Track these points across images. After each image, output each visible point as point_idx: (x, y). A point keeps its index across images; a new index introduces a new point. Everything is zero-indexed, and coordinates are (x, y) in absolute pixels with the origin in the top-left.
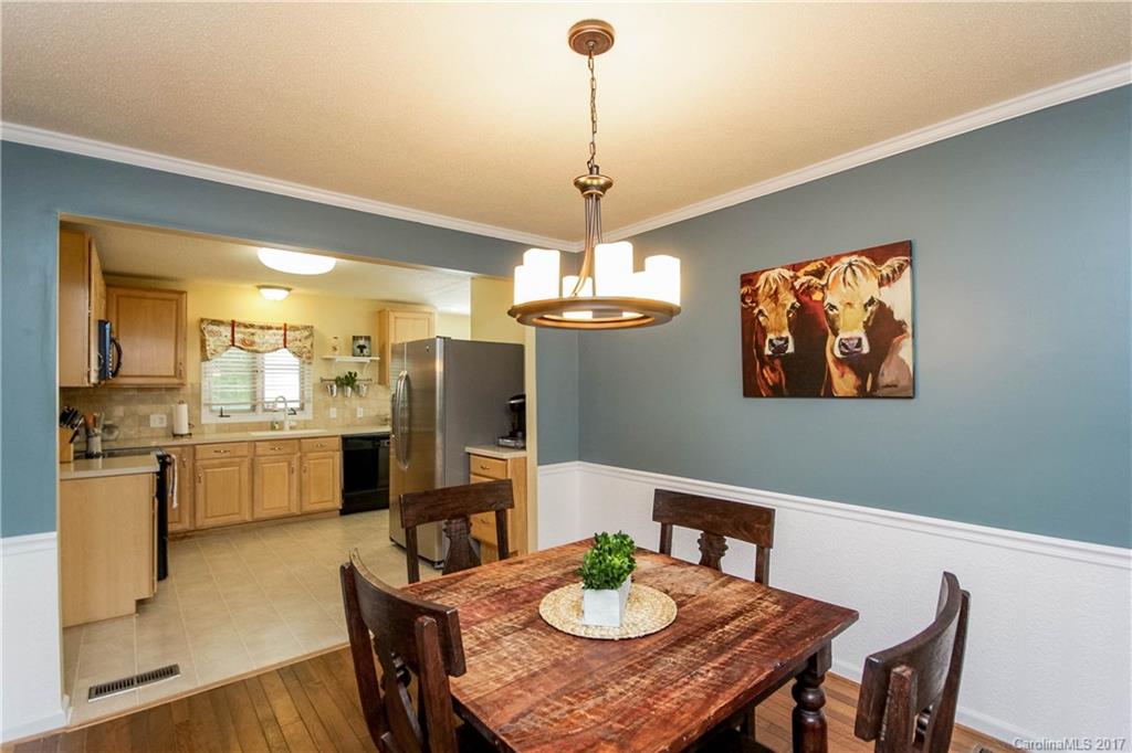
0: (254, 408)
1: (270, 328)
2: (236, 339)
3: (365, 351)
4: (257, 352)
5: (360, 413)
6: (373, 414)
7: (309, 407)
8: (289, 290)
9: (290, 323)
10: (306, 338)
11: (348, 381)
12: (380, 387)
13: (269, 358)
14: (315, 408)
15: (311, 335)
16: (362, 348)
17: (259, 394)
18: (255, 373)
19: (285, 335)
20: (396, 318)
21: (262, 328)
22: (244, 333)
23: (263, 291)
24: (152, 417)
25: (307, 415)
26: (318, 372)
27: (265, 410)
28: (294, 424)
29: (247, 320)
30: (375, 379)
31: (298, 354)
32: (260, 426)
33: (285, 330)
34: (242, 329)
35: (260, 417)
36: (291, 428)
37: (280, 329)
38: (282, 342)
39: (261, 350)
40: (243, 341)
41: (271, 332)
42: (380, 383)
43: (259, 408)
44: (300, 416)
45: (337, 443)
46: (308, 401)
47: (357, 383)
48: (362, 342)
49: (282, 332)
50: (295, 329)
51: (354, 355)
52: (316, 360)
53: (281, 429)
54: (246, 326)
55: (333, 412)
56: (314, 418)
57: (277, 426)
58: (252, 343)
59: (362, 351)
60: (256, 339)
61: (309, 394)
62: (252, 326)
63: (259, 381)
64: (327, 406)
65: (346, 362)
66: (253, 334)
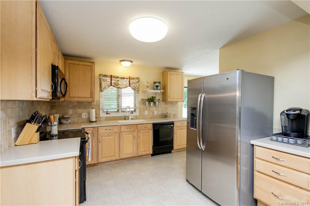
0: (118, 111)
1: (124, 78)
2: (112, 83)
3: (158, 88)
4: (119, 88)
5: (156, 113)
6: (160, 113)
7: (138, 110)
8: (132, 62)
9: (131, 76)
10: (137, 82)
11: (151, 100)
12: (163, 102)
13: (124, 91)
14: (140, 111)
15: (139, 81)
16: (157, 86)
17: (120, 105)
18: (119, 96)
19: (130, 81)
20: (170, 74)
21: (121, 78)
22: (115, 80)
23: (122, 63)
24: (83, 114)
25: (137, 114)
26: (141, 96)
27: (122, 112)
28: (132, 117)
29: (116, 75)
30: (161, 100)
31: (134, 89)
32: (120, 118)
33: (130, 79)
34: (114, 79)
35: (120, 114)
36: (132, 119)
37: (128, 79)
38: (128, 84)
39: (121, 87)
40: (115, 83)
41: (124, 80)
42: (163, 101)
43: (120, 111)
44: (134, 114)
45: (151, 126)
46: (137, 108)
47: (155, 101)
48: (157, 84)
49: (128, 80)
50: (133, 79)
51: (154, 90)
52: (140, 92)
53: (128, 119)
54: (116, 78)
55: (146, 113)
56: (140, 115)
57: (127, 118)
58: (118, 84)
59: (157, 88)
60: (119, 83)
61: (137, 105)
62: (118, 77)
63: (120, 99)
64: (144, 110)
65: (151, 92)
66: (118, 81)
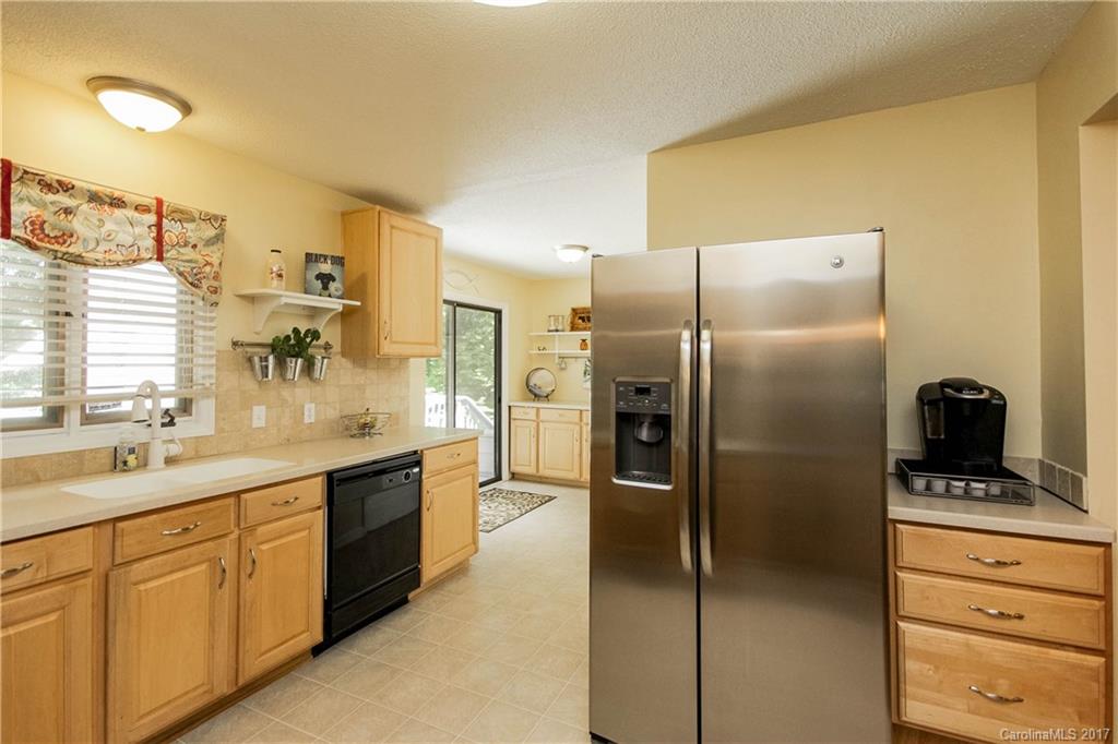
0: (55, 416)
1: (117, 203)
2: (15, 220)
3: (333, 286)
4: (78, 260)
5: (310, 414)
6: (332, 414)
7: (205, 409)
8: (186, 108)
9: (170, 200)
10: (210, 242)
11: (293, 349)
12: (344, 360)
13: (102, 285)
14: (221, 409)
15: (219, 238)
16: (326, 279)
17: (71, 377)
18: (62, 319)
19: (159, 226)
21: (94, 198)
22: (43, 205)
25: (200, 424)
26: (234, 324)
27: (88, 420)
28: (175, 449)
29: (54, 170)
30: (337, 347)
31: (192, 280)
32: (76, 466)
33: (160, 215)
34: (34, 191)
35: (74, 438)
36: (170, 461)
37: (147, 210)
38: (150, 243)
39: (90, 256)
40: (38, 226)
41: (118, 212)
42: (344, 354)
43: (73, 417)
44: (185, 427)
45: (315, 492)
46: (206, 393)
47: (310, 351)
48: (326, 268)
49: (152, 218)
50: (183, 216)
51: (306, 293)
52: (226, 297)
53: (144, 464)
54: (47, 186)
55: (259, 416)
56: (219, 430)
57: (132, 460)
58: (66, 236)
59: (325, 287)
60: (77, 224)
61: (204, 373)
62: (65, 187)
63: (72, 343)
64: (247, 404)
65: (290, 304)
66: (68, 211)
